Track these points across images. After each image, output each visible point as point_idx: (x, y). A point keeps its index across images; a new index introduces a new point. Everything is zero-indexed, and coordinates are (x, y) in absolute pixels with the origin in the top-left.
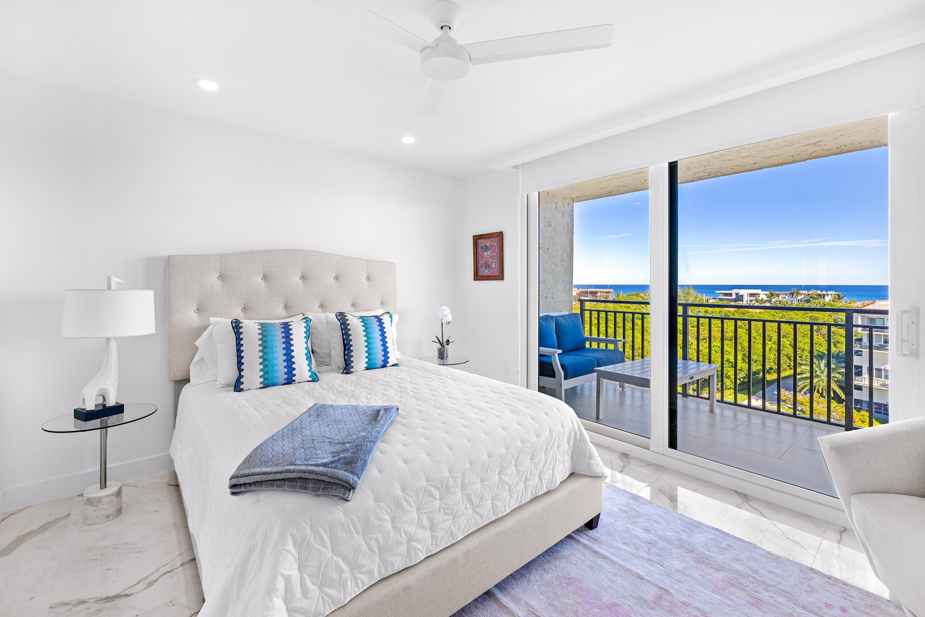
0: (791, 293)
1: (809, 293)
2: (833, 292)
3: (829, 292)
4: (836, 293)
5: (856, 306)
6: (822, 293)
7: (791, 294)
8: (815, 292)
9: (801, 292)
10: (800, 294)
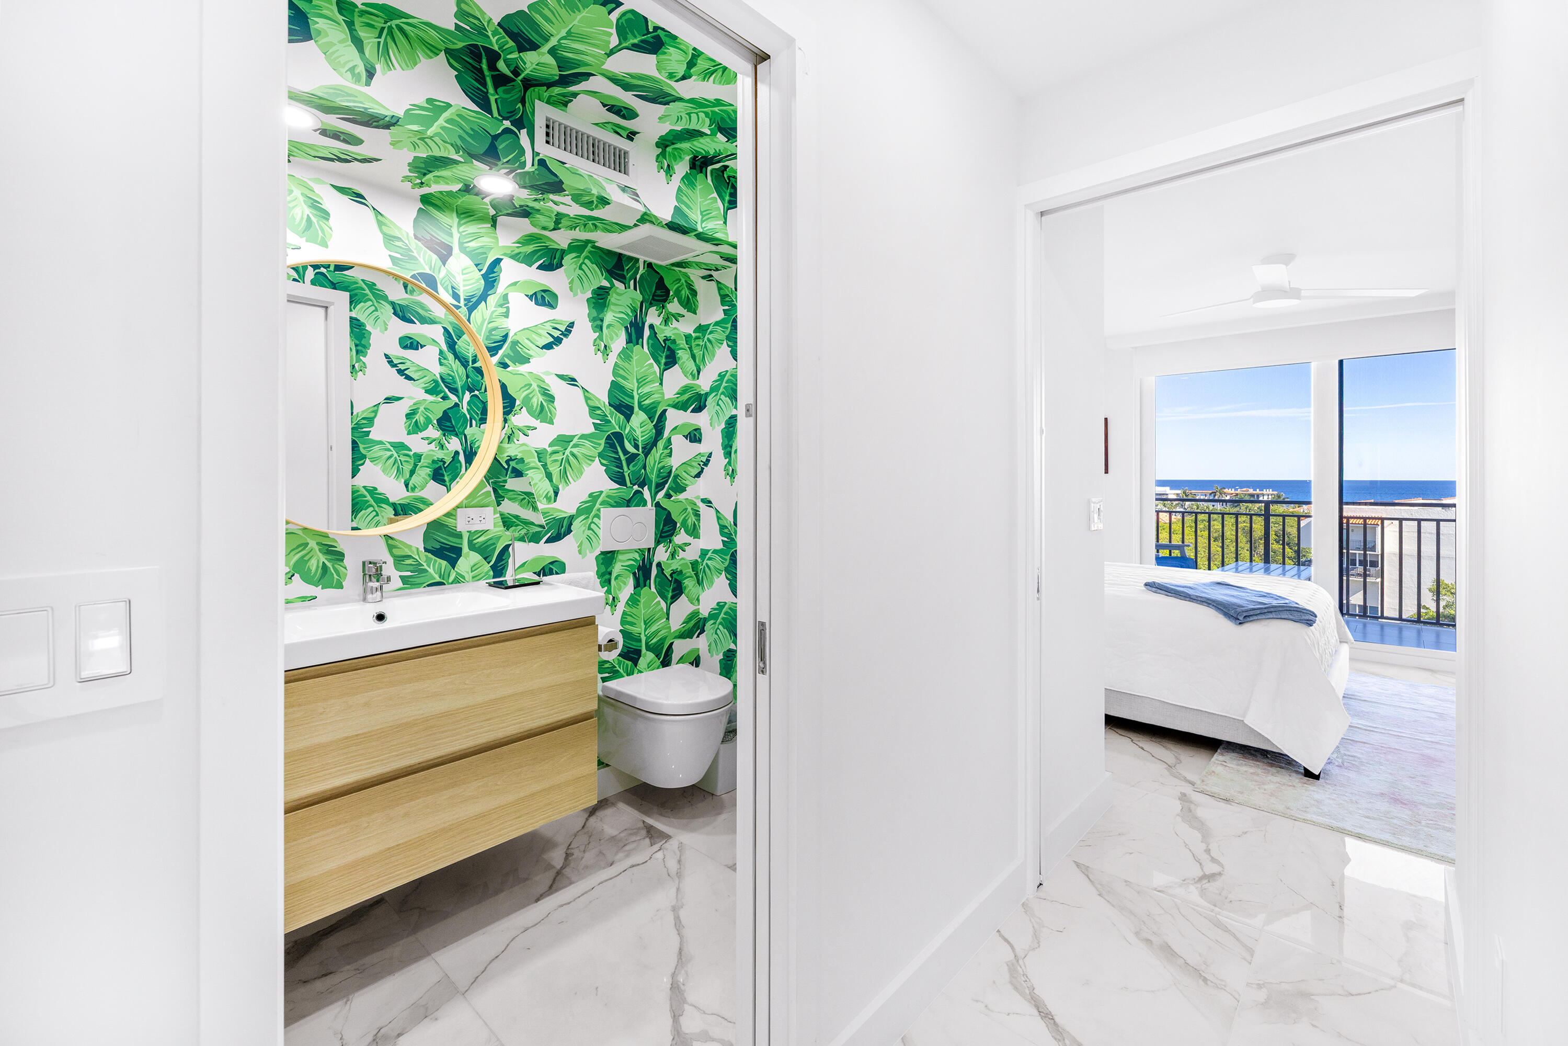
0: (1212, 493)
1: (1237, 492)
2: (1271, 492)
3: (1264, 492)
4: (1275, 493)
5: (1302, 511)
6: (1255, 492)
7: (1213, 495)
8: (1245, 491)
9: (1226, 490)
10: (1225, 493)
